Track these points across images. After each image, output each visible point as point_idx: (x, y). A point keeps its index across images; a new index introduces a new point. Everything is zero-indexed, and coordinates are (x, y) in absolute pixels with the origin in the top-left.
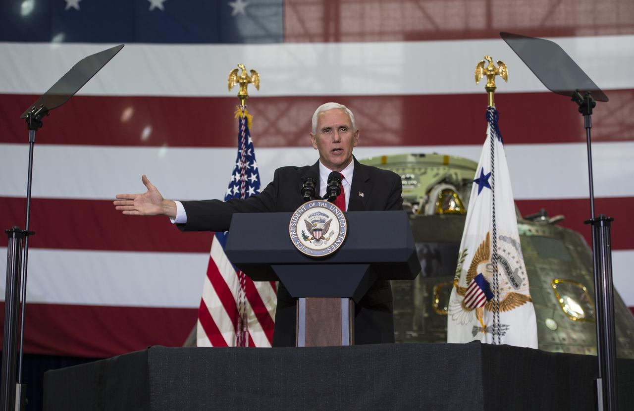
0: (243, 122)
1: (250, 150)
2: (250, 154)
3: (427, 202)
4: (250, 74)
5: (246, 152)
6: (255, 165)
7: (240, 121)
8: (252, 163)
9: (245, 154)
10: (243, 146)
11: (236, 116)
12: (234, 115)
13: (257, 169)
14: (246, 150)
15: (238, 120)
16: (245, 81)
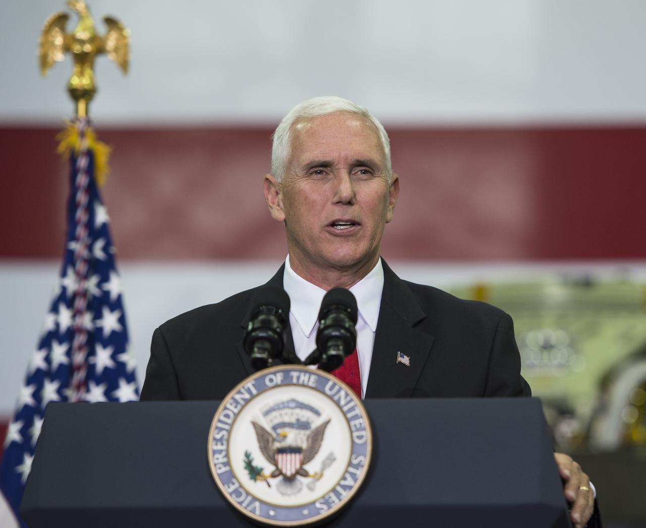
0: (83, 162)
1: (99, 245)
2: (99, 253)
3: (601, 409)
4: (102, 29)
5: (90, 248)
6: (115, 286)
7: (73, 159)
8: (105, 279)
9: (85, 253)
10: (81, 231)
11: (62, 148)
12: (57, 143)
13: (120, 298)
14: (89, 242)
15: (66, 157)
16: (88, 48)
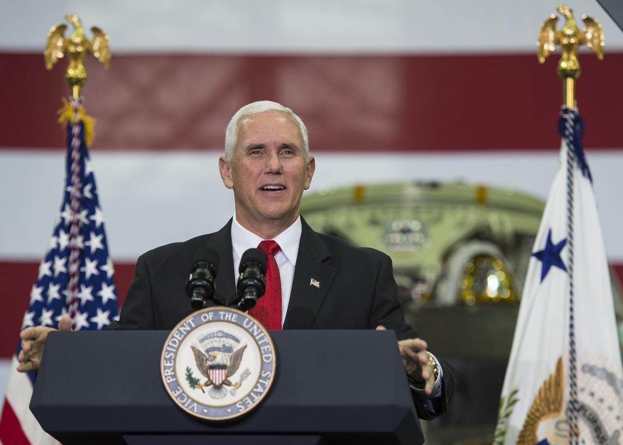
0: (76, 130)
1: (88, 188)
2: (87, 194)
4: (90, 36)
5: (81, 190)
6: (99, 217)
7: (70, 127)
8: (92, 212)
9: (78, 194)
10: (75, 179)
11: (61, 120)
12: (58, 116)
13: (102, 225)
14: (80, 186)
15: (64, 126)
16: (80, 49)
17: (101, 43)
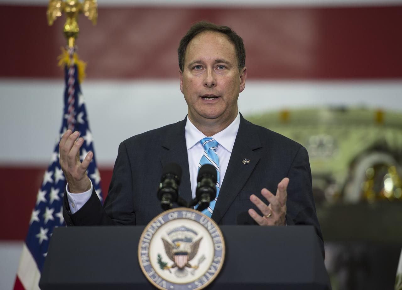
0: (71, 72)
1: (80, 116)
2: (80, 120)
3: (350, 179)
5: (76, 117)
6: (89, 138)
7: (67, 69)
8: (83, 134)
9: (73, 120)
10: (71, 109)
11: (61, 63)
12: (58, 61)
13: (91, 144)
14: (75, 114)
15: (63, 68)
16: (74, 10)
17: (90, 5)
